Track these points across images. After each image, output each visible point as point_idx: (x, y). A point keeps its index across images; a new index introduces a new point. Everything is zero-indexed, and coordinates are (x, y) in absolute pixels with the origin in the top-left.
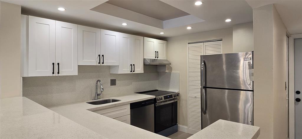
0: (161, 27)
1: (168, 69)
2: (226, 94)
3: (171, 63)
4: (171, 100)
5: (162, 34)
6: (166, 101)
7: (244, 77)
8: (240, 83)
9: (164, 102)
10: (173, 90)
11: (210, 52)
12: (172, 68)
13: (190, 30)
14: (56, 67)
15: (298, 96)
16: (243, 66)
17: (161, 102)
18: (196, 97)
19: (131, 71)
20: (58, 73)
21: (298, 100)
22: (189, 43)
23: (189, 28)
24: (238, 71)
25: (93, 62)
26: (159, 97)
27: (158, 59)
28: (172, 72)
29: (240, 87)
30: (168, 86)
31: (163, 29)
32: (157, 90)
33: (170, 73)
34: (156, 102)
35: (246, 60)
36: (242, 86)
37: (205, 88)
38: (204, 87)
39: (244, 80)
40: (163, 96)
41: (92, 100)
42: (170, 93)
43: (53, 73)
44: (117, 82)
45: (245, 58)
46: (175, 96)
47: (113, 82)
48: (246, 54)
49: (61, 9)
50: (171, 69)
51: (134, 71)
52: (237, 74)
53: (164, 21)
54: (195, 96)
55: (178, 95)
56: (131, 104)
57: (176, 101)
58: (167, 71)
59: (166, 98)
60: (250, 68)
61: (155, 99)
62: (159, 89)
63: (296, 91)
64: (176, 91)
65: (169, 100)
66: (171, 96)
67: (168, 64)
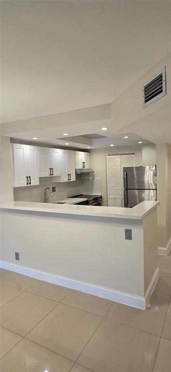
3: (94, 171)
5: (89, 148)
7: (149, 181)
10: (96, 193)
11: (126, 165)
12: (94, 176)
13: (113, 146)
20: (30, 184)
22: (109, 155)
25: (47, 174)
26: (90, 199)
27: (85, 168)
28: (95, 179)
30: (92, 191)
31: (91, 145)
33: (93, 180)
35: (152, 171)
36: (146, 187)
38: (126, 190)
40: (92, 199)
44: (56, 189)
45: (151, 169)
46: (99, 198)
53: (93, 140)
58: (90, 178)
59: (94, 199)
60: (153, 176)
61: (87, 201)
62: (83, 194)
64: (99, 194)
66: (97, 198)
67: (91, 172)
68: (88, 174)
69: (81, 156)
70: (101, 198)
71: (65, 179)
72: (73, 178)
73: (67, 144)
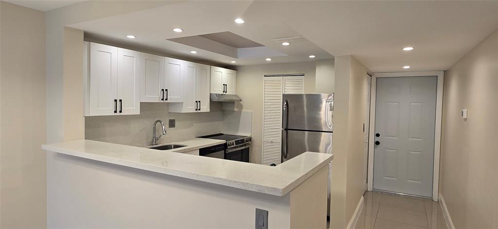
0: (235, 56)
1: (237, 108)
2: (306, 136)
3: (242, 99)
4: (242, 146)
5: (233, 62)
6: (237, 147)
7: (325, 119)
8: (322, 124)
9: (235, 148)
10: (243, 133)
11: (290, 91)
13: (270, 61)
14: (118, 103)
15: (378, 139)
16: (326, 108)
17: (232, 148)
18: (272, 142)
19: (196, 110)
20: (121, 112)
21: (377, 143)
22: (265, 76)
23: (269, 60)
24: (320, 112)
25: (156, 98)
26: (230, 141)
27: (227, 93)
28: (243, 111)
29: (322, 128)
30: (237, 129)
31: (237, 58)
32: (223, 134)
33: (240, 112)
34: (227, 148)
35: (328, 102)
36: (323, 128)
37: (287, 129)
38: (285, 129)
39: (326, 123)
40: (234, 141)
41: (150, 145)
42: (239, 137)
43: (116, 112)
44: (177, 123)
45: (327, 99)
46: (247, 141)
47: (172, 124)
48: (329, 96)
49: (131, 37)
50: (241, 107)
51: (199, 110)
52: (319, 115)
53: (238, 49)
54: (272, 140)
55: (250, 139)
56: (200, 149)
57: (247, 147)
58: (235, 109)
59: (237, 142)
60: (331, 110)
61: (225, 145)
63: (376, 133)
64: (248, 135)
65: (240, 146)
66: (243, 141)
67: (237, 101)
68: (231, 103)
69: (222, 74)
70: (250, 140)
71: (190, 108)
72: (205, 108)
73: (194, 52)
